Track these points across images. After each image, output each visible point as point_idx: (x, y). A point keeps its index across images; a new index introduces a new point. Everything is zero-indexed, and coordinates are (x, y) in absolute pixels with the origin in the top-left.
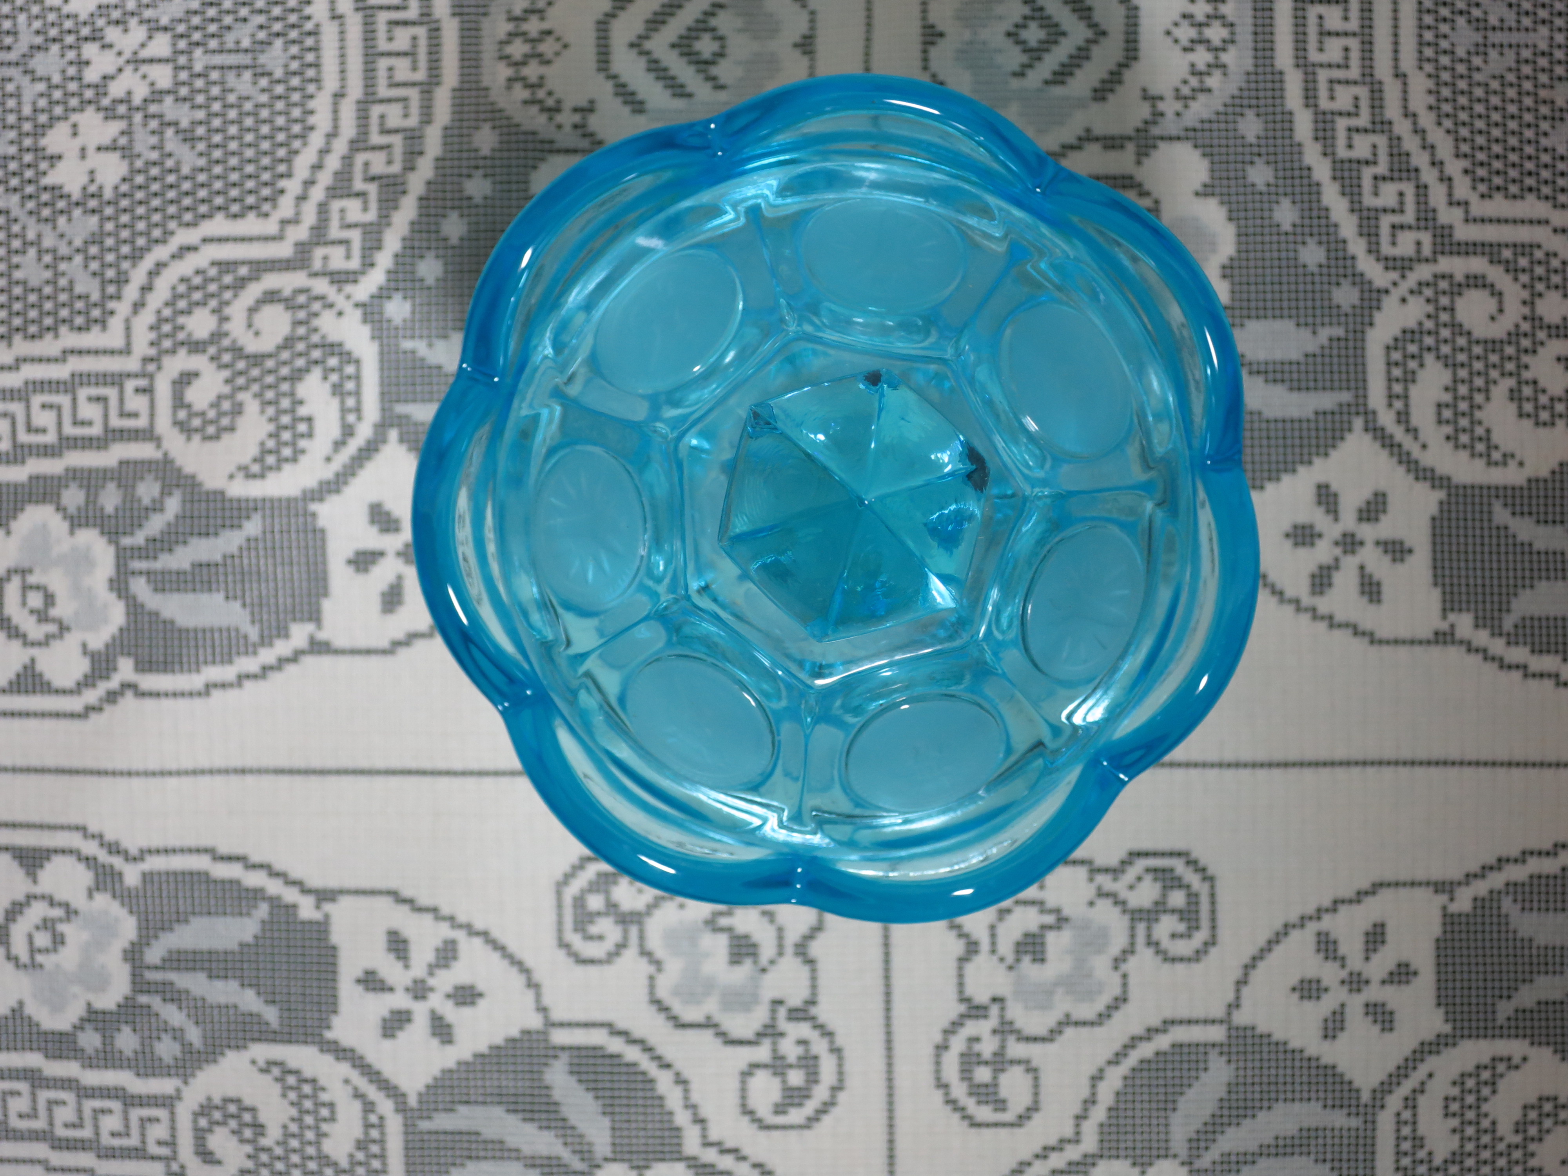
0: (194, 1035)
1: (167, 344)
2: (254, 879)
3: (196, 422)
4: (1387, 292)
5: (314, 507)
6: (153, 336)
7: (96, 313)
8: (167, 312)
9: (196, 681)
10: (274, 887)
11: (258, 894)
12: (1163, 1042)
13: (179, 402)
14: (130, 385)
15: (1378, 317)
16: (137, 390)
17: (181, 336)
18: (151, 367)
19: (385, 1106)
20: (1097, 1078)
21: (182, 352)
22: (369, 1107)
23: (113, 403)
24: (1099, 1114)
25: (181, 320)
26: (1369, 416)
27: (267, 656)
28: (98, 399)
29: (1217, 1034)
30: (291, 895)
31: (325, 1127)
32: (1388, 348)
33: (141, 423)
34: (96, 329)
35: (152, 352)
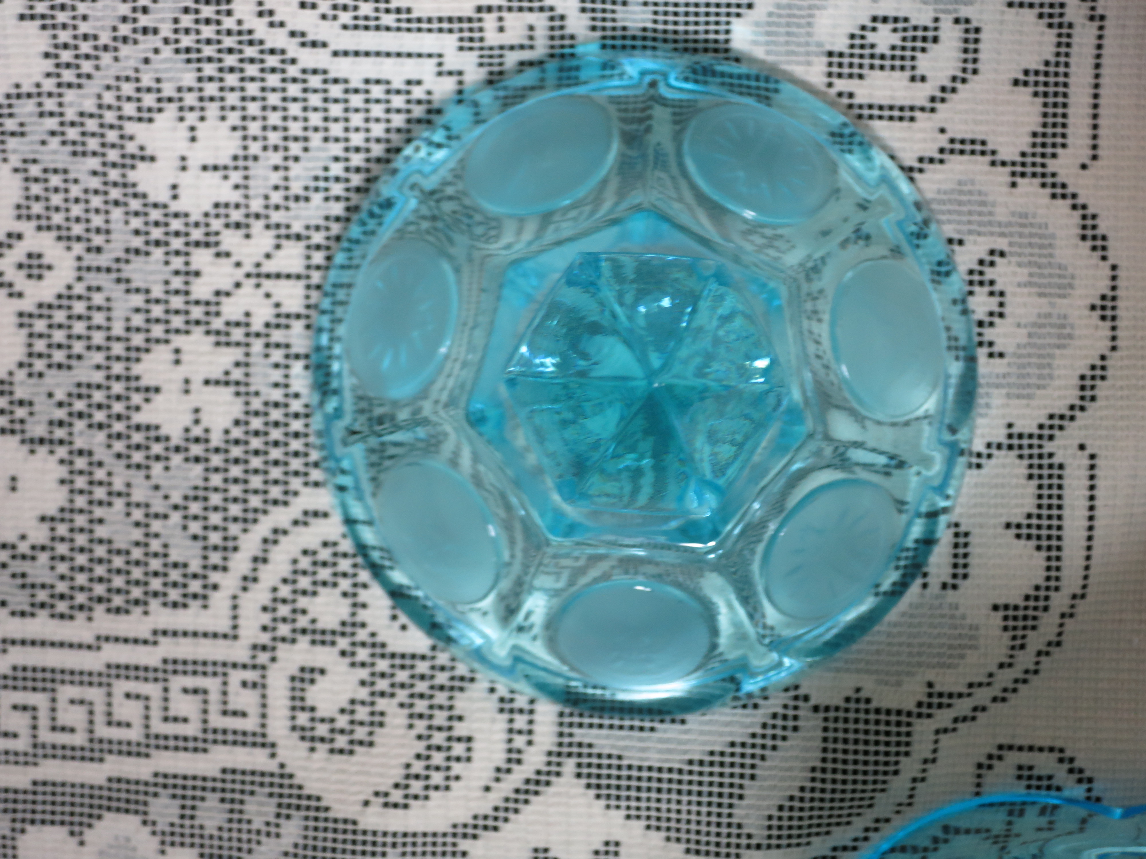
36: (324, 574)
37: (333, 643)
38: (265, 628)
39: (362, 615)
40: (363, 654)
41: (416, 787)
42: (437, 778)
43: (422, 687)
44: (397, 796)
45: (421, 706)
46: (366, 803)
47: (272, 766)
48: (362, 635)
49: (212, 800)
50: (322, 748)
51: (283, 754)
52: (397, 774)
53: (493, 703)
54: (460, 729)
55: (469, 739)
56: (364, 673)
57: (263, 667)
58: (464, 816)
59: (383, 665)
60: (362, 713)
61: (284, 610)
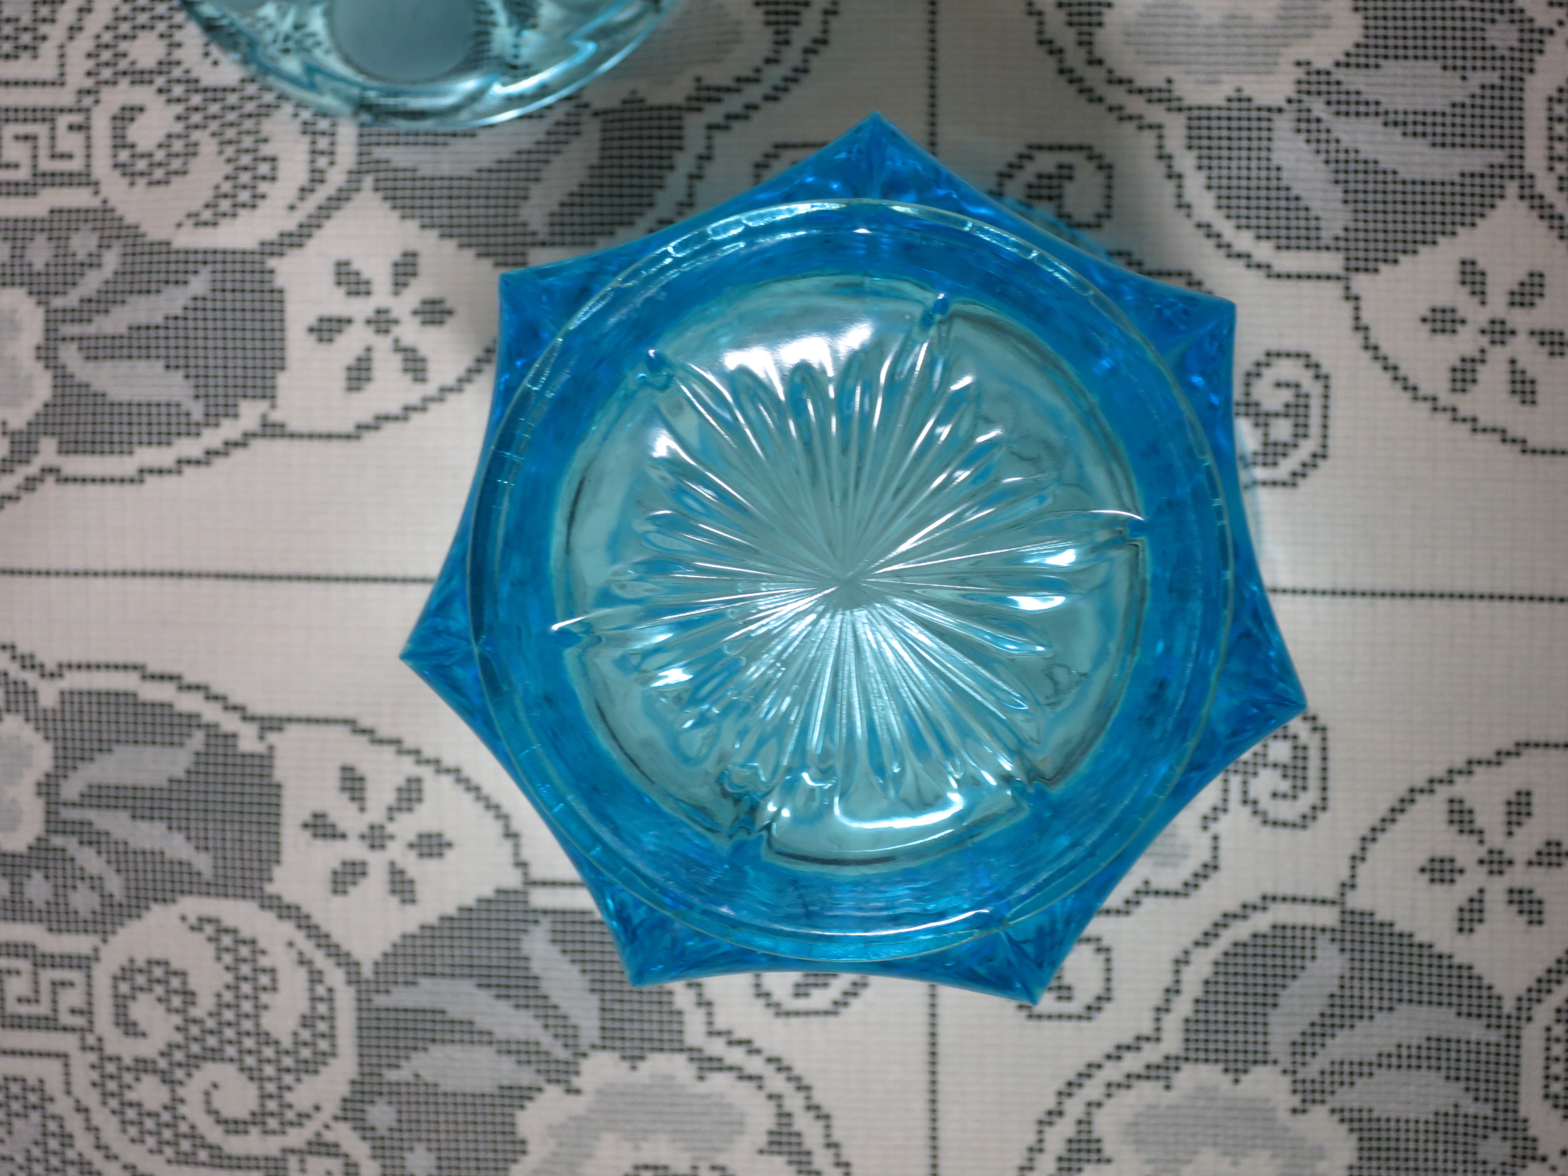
0: (115, 885)
1: (106, 73)
2: (189, 703)
3: (141, 165)
4: (1551, 32)
5: (272, 263)
6: (90, 64)
7: (26, 38)
8: (107, 37)
9: (127, 465)
10: (211, 713)
11: (192, 720)
12: (1261, 922)
13: (120, 141)
14: (63, 121)
15: (1540, 62)
16: (71, 127)
17: (123, 65)
18: (88, 101)
19: (336, 977)
20: (1181, 962)
21: (124, 83)
22: (316, 977)
23: (43, 142)
24: (1183, 1007)
25: (123, 46)
26: (1526, 181)
27: (212, 438)
28: (26, 138)
29: (1328, 917)
30: (230, 723)
31: (265, 998)
32: (1550, 99)
33: (76, 165)
34: (25, 56)
35: (89, 83)
36: (143, 18)
37: (151, 82)
38: (89, 74)
39: (178, 54)
40: (178, 90)
41: (225, 205)
42: (244, 196)
43: (231, 116)
44: (207, 215)
45: (231, 133)
46: (179, 225)
47: (96, 202)
48: (177, 72)
49: (41, 239)
50: (141, 182)
51: (105, 190)
52: (207, 195)
53: (296, 126)
54: (266, 150)
55: (273, 159)
56: (179, 109)
57: (88, 110)
58: (270, 233)
59: (196, 100)
60: (178, 146)
61: (106, 55)
